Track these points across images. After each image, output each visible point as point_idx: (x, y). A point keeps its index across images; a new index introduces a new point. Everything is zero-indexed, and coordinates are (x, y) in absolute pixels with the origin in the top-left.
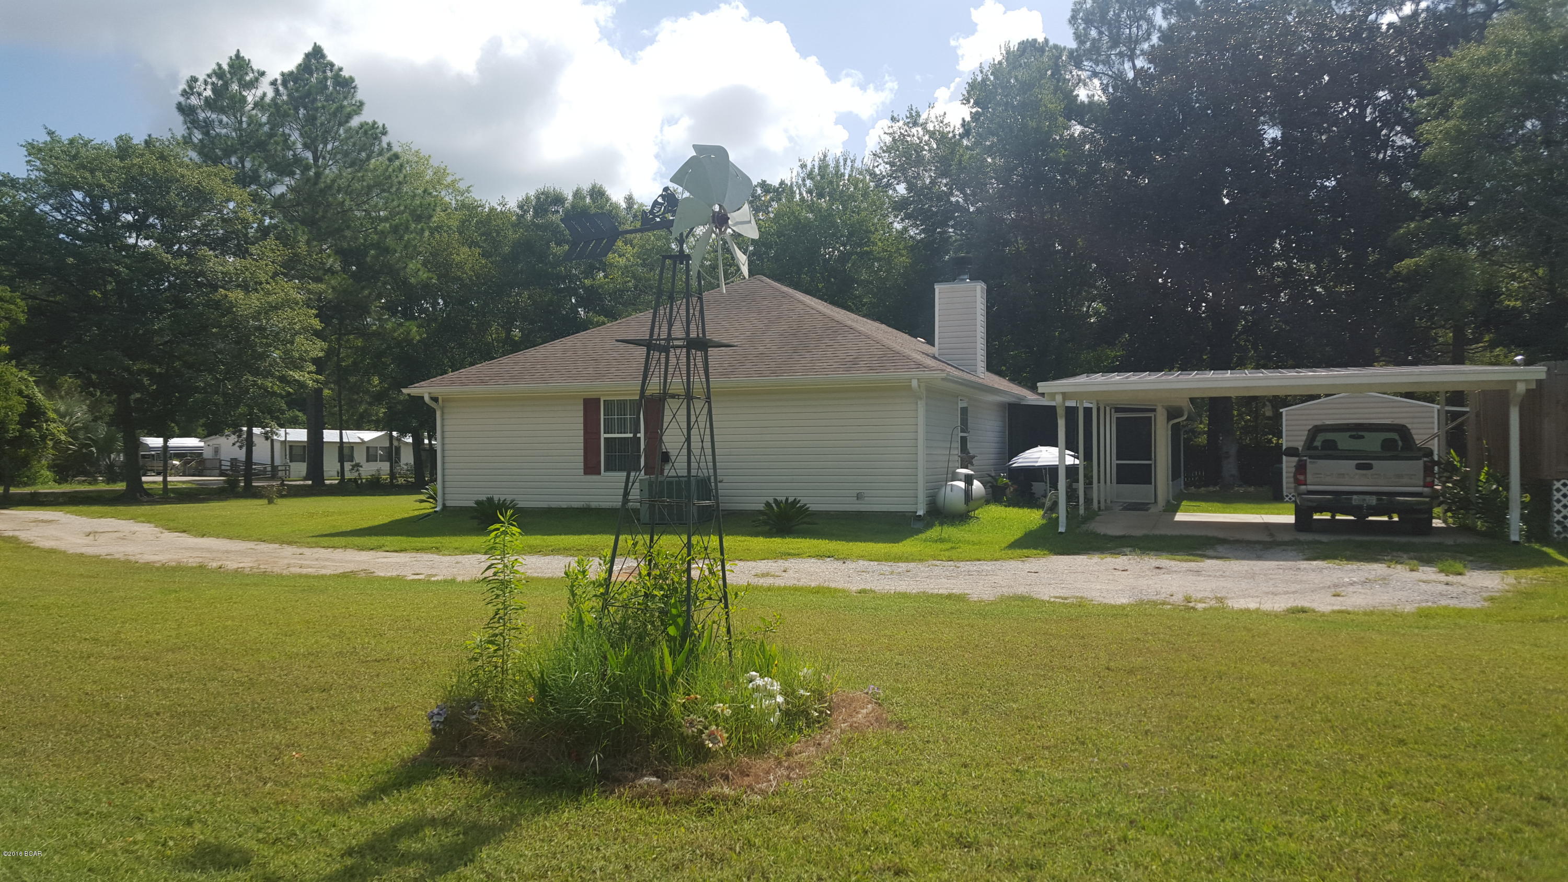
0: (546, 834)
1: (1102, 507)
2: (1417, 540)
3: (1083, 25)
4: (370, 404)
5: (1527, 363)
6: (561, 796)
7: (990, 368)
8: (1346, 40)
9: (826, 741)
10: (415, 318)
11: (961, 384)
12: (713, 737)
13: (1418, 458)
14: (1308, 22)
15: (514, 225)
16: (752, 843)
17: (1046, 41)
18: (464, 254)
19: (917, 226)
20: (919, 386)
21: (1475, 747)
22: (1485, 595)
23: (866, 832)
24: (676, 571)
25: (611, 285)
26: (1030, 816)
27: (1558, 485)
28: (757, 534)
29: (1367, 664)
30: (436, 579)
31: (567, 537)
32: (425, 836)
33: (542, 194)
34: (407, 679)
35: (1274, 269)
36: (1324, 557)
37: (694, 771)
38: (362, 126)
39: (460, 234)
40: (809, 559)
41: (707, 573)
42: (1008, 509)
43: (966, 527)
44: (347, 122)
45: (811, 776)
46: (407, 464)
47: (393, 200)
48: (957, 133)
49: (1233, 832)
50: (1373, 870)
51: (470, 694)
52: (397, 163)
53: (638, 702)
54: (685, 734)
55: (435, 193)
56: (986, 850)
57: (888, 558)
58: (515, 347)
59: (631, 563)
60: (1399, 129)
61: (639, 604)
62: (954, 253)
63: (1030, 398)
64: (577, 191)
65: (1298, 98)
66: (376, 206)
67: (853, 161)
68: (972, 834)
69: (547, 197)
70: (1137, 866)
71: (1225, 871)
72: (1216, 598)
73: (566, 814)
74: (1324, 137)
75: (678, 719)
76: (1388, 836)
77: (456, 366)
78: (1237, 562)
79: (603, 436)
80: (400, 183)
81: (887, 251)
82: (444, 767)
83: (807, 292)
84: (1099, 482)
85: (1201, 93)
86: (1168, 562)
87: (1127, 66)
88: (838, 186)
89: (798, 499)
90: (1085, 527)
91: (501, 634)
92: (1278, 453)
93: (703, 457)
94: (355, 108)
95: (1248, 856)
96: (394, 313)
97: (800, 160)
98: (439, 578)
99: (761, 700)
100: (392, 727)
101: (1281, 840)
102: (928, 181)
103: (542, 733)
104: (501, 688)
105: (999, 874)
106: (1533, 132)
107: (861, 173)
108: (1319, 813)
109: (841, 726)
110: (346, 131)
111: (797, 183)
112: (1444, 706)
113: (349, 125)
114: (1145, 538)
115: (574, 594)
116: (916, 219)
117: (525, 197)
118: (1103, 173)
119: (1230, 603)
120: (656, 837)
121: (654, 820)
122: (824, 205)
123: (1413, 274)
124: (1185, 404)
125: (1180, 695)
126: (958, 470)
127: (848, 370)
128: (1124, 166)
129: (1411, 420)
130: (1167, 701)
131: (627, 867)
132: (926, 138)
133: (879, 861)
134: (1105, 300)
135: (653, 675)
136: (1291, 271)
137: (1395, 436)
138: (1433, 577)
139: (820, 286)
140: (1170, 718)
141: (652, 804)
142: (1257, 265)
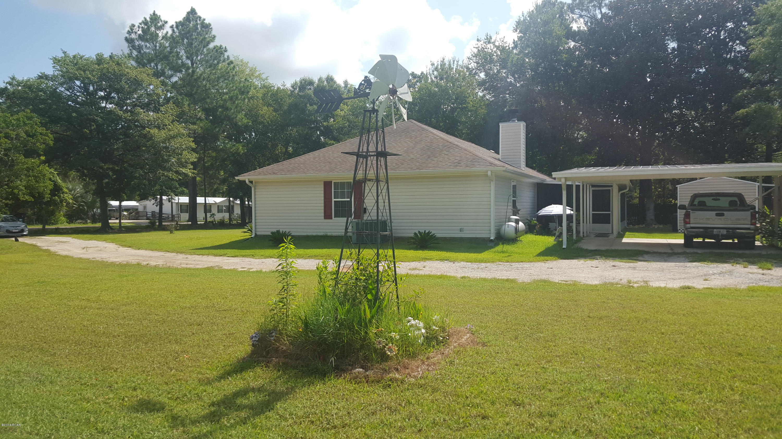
0: (309, 396)
1: (585, 235)
2: (747, 252)
4: (219, 184)
6: (315, 377)
7: (527, 165)
9: (447, 352)
10: (241, 142)
11: (513, 173)
12: (391, 350)
13: (748, 210)
15: (289, 96)
16: (410, 402)
18: (264, 110)
19: (490, 94)
20: (492, 174)
21: (779, 357)
23: (467, 397)
24: (371, 267)
25: (337, 125)
26: (550, 390)
28: (410, 249)
29: (722, 315)
30: (252, 270)
31: (316, 250)
32: (249, 396)
33: (303, 80)
34: (239, 319)
35: (673, 114)
36: (700, 261)
37: (381, 366)
38: (215, 48)
39: (263, 100)
40: (436, 261)
41: (387, 268)
42: (537, 236)
43: (515, 245)
44: (207, 45)
45: (439, 369)
46: (237, 214)
47: (230, 84)
48: (510, 46)
49: (653, 399)
50: (726, 419)
51: (270, 327)
52: (232, 66)
53: (353, 331)
54: (376, 348)
55: (250, 81)
56: (528, 407)
57: (476, 261)
58: (290, 156)
59: (349, 263)
60: (738, 42)
61: (353, 283)
62: (509, 107)
63: (548, 180)
64: (320, 78)
65: (685, 27)
66: (222, 87)
67: (458, 62)
68: (521, 399)
69: (306, 82)
70: (605, 416)
71: (650, 419)
72: (644, 281)
73: (318, 387)
74: (699, 47)
75: (373, 340)
76: (734, 402)
77: (261, 166)
78: (654, 263)
79: (333, 200)
80: (233, 75)
81: (475, 107)
82: (258, 363)
83: (435, 127)
84: (583, 223)
85: (635, 25)
86: (619, 263)
87: (598, 11)
88: (450, 74)
89: (431, 231)
90: (576, 245)
91: (286, 298)
92: (675, 207)
93: (384, 210)
94: (211, 38)
95: (661, 411)
96: (231, 140)
97: (431, 61)
98: (254, 270)
99: (414, 331)
100: (232, 343)
101: (679, 404)
102: (496, 71)
103: (306, 347)
104: (286, 324)
105: (534, 419)
107: (462, 68)
108: (698, 390)
109: (454, 344)
110: (207, 50)
111: (429, 73)
112: (762, 337)
113: (208, 47)
114: (607, 251)
115: (321, 278)
116: (490, 90)
117: (294, 82)
118: (585, 66)
119: (651, 284)
120: (363, 399)
121: (361, 390)
122: (443, 84)
123: (746, 116)
124: (628, 183)
125: (626, 330)
126: (511, 217)
127: (456, 167)
128: (596, 62)
129: (744, 191)
130: (619, 333)
131: (348, 413)
132: (495, 49)
133: (474, 412)
134: (587, 131)
135: (361, 318)
136: (682, 115)
137: (736, 199)
138: (756, 271)
139: (441, 124)
140: (621, 342)
141: (360, 382)
142: (664, 112)
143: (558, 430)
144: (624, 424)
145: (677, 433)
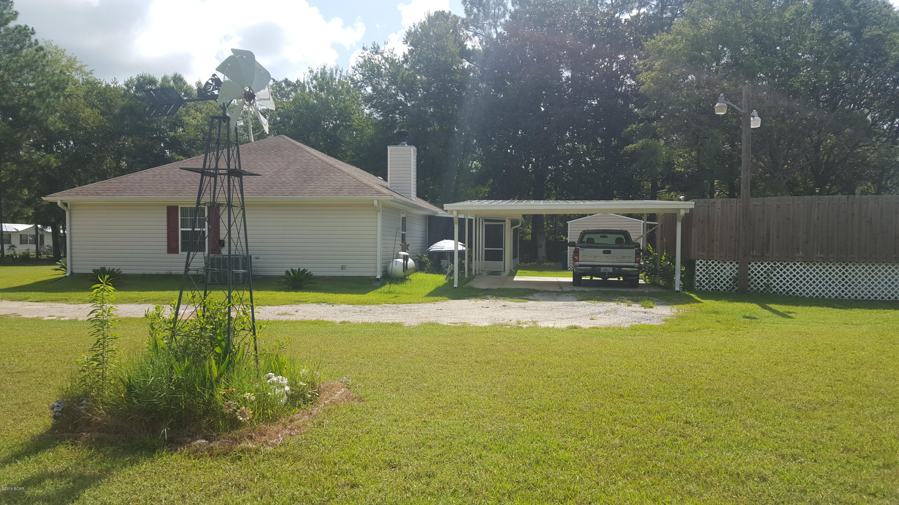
0: (130, 479)
1: (477, 273)
2: (631, 290)
3: (470, 6)
4: (22, 207)
5: (686, 200)
6: (141, 454)
7: (419, 195)
8: (604, 26)
9: (315, 411)
10: (53, 153)
11: (402, 204)
12: (243, 414)
13: (633, 248)
14: (586, 15)
15: (122, 96)
16: (265, 476)
17: (450, 12)
18: (87, 112)
19: (378, 112)
20: (378, 204)
21: (657, 397)
22: (663, 318)
23: (335, 464)
24: (221, 313)
25: (187, 137)
26: (430, 447)
27: (698, 262)
28: (280, 290)
29: (605, 355)
30: (64, 319)
31: (155, 292)
32: (46, 485)
33: (141, 77)
34: (40, 384)
35: (566, 147)
36: (587, 299)
37: (230, 435)
38: (17, 28)
39: (85, 99)
40: (312, 304)
41: (241, 313)
42: (427, 275)
43: (404, 285)
44: (6, 24)
45: (305, 433)
46: (48, 246)
47: (39, 77)
48: (401, 60)
49: (537, 449)
50: (606, 465)
51: (80, 393)
52: (42, 53)
53: (194, 394)
54: (225, 413)
55: (68, 73)
56: (405, 468)
57: (359, 303)
58: (123, 172)
59: (191, 309)
60: (629, 75)
61: (196, 334)
62: (399, 129)
63: (440, 213)
64: (164, 77)
65: (579, 55)
66: (26, 79)
67: (341, 72)
68: (397, 460)
69: (145, 79)
70: (486, 471)
71: (532, 471)
72: (533, 321)
73: (144, 466)
74: (592, 78)
75: (221, 404)
76: (614, 446)
77: (81, 183)
78: (544, 302)
79: (180, 229)
80: (43, 65)
81: (361, 126)
82: (61, 440)
83: (313, 147)
84: (476, 260)
85: (531, 49)
86: (509, 302)
87: (493, 31)
88: (332, 84)
89: (306, 269)
90: (467, 284)
91: (101, 354)
92: (566, 244)
93: (239, 244)
94: (12, 15)
95: (544, 462)
96: (39, 149)
97: (309, 68)
98: (66, 319)
99: (275, 390)
100: (26, 415)
101: (561, 452)
102: (384, 87)
103: (129, 416)
104: (100, 389)
105: (411, 482)
106: (692, 81)
107: (346, 79)
108: (580, 436)
109: (325, 401)
110: (5, 30)
111: (307, 81)
112: (642, 376)
113: (8, 26)
114: (498, 290)
115: (153, 328)
116: (378, 108)
117: (129, 79)
118: (479, 89)
119: (539, 324)
120: (203, 477)
121: (202, 466)
122: (324, 96)
123: (633, 153)
124: (520, 218)
125: (512, 374)
126: (400, 253)
127: (336, 194)
128: (490, 87)
129: (630, 228)
130: (506, 378)
131: (183, 496)
132: (383, 61)
133: (342, 480)
134: (481, 160)
135: (204, 377)
136: (574, 148)
137: (622, 236)
138: (639, 309)
139: (321, 144)
140: (507, 387)
141: (202, 456)
142: (557, 145)
143: (436, 492)
144: (505, 479)
145: (558, 484)
